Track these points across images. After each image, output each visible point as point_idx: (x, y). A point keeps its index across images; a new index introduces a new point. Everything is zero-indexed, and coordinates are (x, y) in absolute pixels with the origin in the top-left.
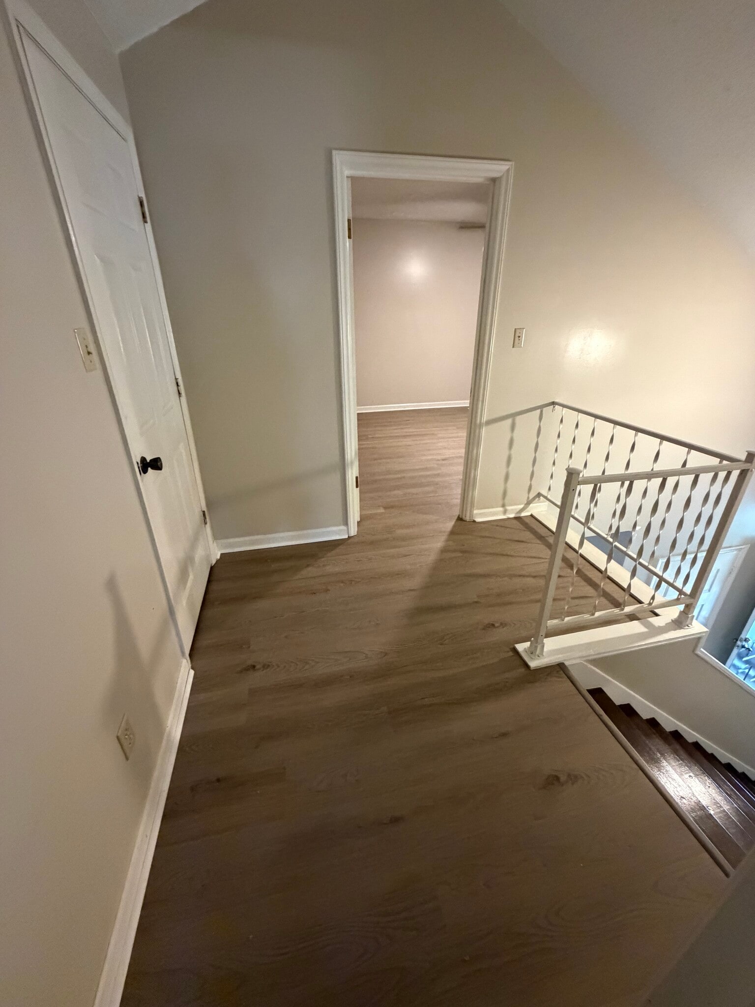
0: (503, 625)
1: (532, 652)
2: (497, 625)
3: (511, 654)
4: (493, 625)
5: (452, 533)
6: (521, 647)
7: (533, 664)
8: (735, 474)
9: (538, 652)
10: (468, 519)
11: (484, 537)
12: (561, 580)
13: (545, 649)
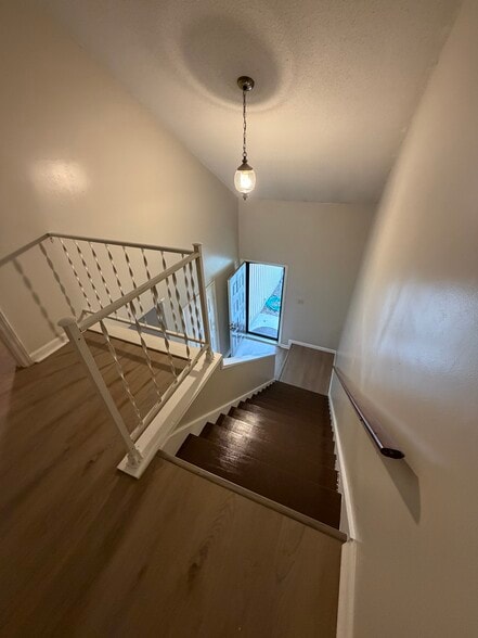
0: (100, 453)
1: (132, 463)
2: (94, 459)
3: (118, 477)
4: (91, 462)
5: (15, 389)
6: (122, 466)
7: (137, 474)
8: (194, 263)
9: (137, 460)
10: (27, 365)
11: (51, 375)
12: (129, 375)
13: (141, 451)
